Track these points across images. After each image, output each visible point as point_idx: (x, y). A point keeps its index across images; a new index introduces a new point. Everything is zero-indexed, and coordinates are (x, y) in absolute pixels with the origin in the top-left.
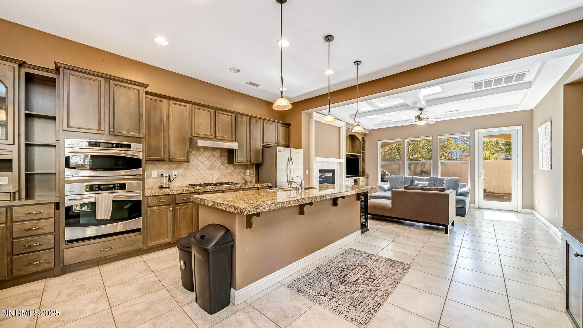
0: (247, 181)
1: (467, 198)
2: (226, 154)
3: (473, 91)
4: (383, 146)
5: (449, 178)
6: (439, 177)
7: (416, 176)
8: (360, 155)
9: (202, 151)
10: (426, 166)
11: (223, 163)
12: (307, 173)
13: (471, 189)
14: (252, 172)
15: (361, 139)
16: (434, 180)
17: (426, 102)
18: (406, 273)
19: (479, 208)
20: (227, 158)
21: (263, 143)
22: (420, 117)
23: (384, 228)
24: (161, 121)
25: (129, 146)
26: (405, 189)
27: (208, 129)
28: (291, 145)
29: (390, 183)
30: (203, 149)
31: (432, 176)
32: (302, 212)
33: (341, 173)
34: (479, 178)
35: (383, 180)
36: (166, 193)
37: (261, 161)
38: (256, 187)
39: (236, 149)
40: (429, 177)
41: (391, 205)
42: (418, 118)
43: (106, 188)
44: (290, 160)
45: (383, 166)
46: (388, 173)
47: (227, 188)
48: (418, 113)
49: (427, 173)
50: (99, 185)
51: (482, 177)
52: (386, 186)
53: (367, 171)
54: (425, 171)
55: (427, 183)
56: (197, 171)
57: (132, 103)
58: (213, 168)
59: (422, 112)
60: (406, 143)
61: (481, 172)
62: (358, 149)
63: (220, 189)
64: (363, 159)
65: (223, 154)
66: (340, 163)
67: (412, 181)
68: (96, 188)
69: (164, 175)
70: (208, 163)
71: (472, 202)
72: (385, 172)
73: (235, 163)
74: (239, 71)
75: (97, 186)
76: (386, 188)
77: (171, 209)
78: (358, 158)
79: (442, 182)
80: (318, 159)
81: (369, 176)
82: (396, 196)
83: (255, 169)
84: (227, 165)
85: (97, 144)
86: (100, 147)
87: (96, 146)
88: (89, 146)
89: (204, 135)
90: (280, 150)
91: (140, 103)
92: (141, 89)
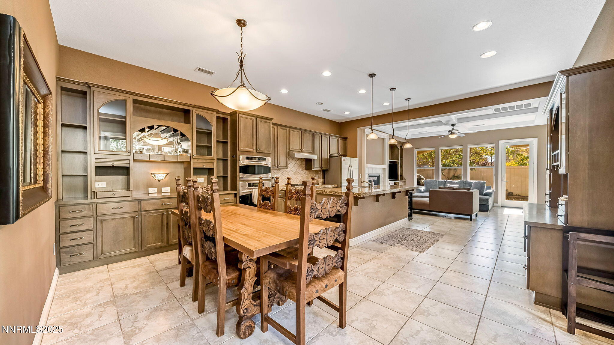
0: (319, 183)
1: (490, 197)
2: (304, 163)
3: (493, 113)
4: (419, 153)
5: (476, 181)
6: (469, 180)
7: (448, 179)
8: (399, 162)
9: (295, 161)
10: (458, 171)
11: (302, 169)
12: (361, 177)
13: (495, 191)
14: (321, 176)
15: (399, 148)
16: (464, 183)
17: (457, 120)
18: (442, 237)
19: (502, 207)
20: (305, 165)
21: (329, 154)
22: (452, 132)
23: (424, 218)
25: (265, 159)
26: (440, 189)
27: (298, 145)
28: (348, 155)
29: (426, 186)
31: (462, 180)
32: (377, 200)
33: (384, 178)
34: (502, 181)
35: (419, 183)
37: (328, 167)
39: (313, 159)
40: (459, 181)
41: (429, 202)
42: (450, 132)
43: (256, 185)
44: (350, 166)
45: (419, 172)
46: (423, 178)
48: (450, 128)
49: (458, 177)
51: (505, 181)
52: (422, 188)
53: (404, 175)
54: (457, 176)
55: (458, 185)
59: (454, 127)
60: (440, 151)
61: (503, 177)
62: (397, 156)
64: (401, 165)
65: (303, 162)
66: (384, 169)
67: (445, 183)
71: (496, 201)
72: (421, 176)
73: (313, 169)
74: (322, 104)
75: (252, 184)
76: (423, 190)
77: (284, 200)
78: (397, 165)
79: (470, 184)
80: (369, 166)
81: (406, 180)
82: (433, 194)
83: (322, 174)
84: (305, 171)
85: (252, 158)
86: (253, 160)
87: (252, 160)
88: (249, 159)
89: (296, 149)
90: (344, 159)
91: (270, 131)
92: (270, 122)
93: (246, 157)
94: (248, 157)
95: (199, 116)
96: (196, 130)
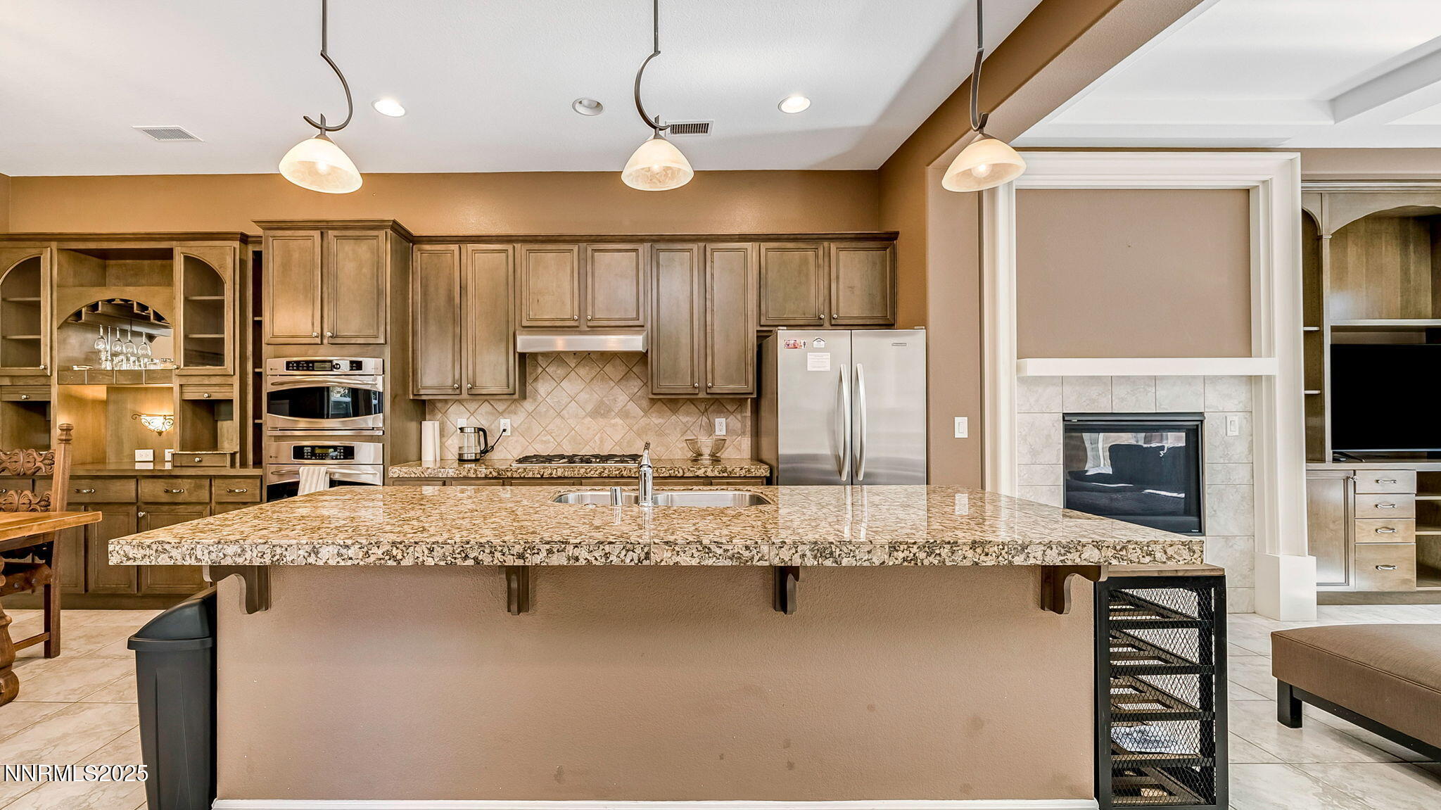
0: (701, 455)
9: (573, 365)
14: (739, 425)
21: (759, 323)
24: (450, 299)
25: (360, 366)
27: (563, 303)
28: (899, 319)
30: (575, 361)
36: (431, 474)
37: (750, 385)
43: (322, 454)
47: (592, 472)
50: (313, 448)
57: (364, 270)
58: (602, 412)
63: (569, 473)
68: (308, 453)
69: (466, 430)
70: (589, 400)
73: (653, 396)
75: (310, 448)
83: (749, 414)
85: (309, 366)
86: (313, 370)
87: (308, 370)
88: (298, 370)
89: (553, 320)
90: (793, 342)
91: (378, 266)
92: (382, 234)
93: (288, 363)
94: (295, 362)
95: (188, 260)
96: (186, 299)
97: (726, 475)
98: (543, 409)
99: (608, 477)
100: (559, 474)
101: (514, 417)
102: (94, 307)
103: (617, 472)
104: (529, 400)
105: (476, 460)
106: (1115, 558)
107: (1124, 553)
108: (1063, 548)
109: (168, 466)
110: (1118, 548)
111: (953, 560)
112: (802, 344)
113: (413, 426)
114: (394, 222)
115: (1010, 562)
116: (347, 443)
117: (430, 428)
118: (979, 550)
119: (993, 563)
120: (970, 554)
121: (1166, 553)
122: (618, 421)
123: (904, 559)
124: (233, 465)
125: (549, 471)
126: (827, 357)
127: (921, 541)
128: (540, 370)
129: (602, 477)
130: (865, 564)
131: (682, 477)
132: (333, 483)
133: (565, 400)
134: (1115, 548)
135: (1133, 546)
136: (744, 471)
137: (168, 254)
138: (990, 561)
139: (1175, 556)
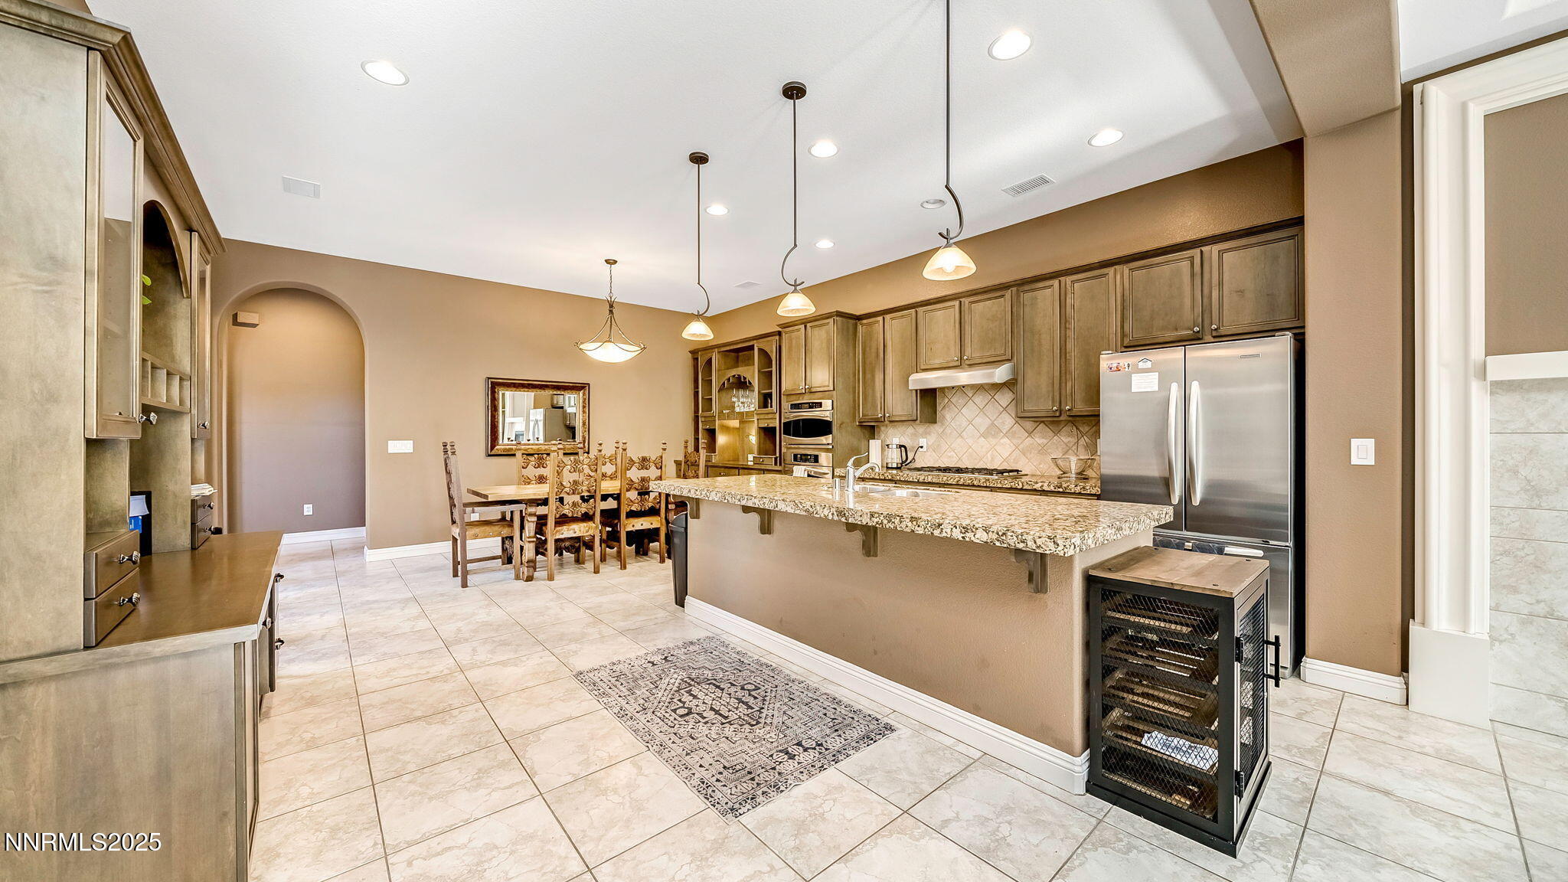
9: (971, 395)
11: (1018, 420)
18: (685, 780)
21: (1122, 345)
25: (821, 405)
30: (972, 392)
38: (1035, 490)
43: (805, 458)
50: (802, 454)
56: (959, 440)
57: (824, 345)
58: (993, 432)
68: (799, 458)
69: (890, 446)
70: (983, 422)
84: (1031, 425)
85: (801, 406)
86: (802, 409)
88: (796, 409)
89: (940, 363)
90: (1115, 365)
91: (829, 341)
92: (831, 321)
93: (792, 405)
94: (795, 404)
95: (760, 350)
96: (759, 371)
97: (1061, 490)
98: (948, 431)
99: (963, 485)
100: (929, 480)
101: (928, 437)
102: (729, 379)
103: (970, 482)
104: (939, 424)
105: (897, 468)
106: (998, 540)
107: (1004, 538)
108: (964, 528)
109: (752, 463)
110: (1000, 533)
111: (901, 527)
112: (1126, 366)
113: (864, 443)
114: (837, 311)
115: (932, 533)
116: (816, 453)
117: (875, 445)
118: (915, 523)
119: (921, 532)
120: (910, 524)
121: (1035, 542)
122: (1005, 440)
123: (877, 523)
124: (776, 464)
125: (923, 478)
126: (1154, 377)
127: (885, 513)
128: (947, 400)
129: (958, 485)
130: (859, 523)
131: (1022, 489)
132: (809, 476)
133: (965, 424)
134: (998, 534)
135: (1011, 534)
136: (1079, 488)
137: (751, 348)
138: (920, 531)
139: (1042, 546)
